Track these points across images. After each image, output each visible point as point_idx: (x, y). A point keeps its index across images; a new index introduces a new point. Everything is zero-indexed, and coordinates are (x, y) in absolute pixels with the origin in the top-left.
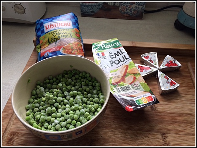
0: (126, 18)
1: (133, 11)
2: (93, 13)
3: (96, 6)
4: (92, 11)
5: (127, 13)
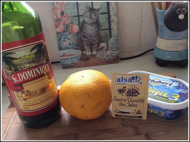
0: (105, 63)
1: (109, 57)
2: (73, 65)
3: (75, 58)
4: (72, 62)
5: (105, 59)
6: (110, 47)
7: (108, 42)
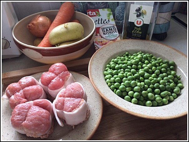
6: (116, 16)
7: (115, 11)
